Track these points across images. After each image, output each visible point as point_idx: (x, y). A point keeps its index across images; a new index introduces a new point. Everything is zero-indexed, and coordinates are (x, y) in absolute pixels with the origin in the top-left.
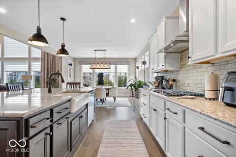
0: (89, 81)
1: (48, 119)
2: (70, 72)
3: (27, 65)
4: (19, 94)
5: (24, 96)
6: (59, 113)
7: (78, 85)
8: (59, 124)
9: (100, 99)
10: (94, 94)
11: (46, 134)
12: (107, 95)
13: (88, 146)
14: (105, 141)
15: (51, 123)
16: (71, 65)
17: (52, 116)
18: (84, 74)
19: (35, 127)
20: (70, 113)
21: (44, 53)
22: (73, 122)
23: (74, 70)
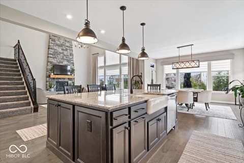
0: (173, 83)
1: (127, 115)
2: (152, 74)
3: (119, 70)
4: (112, 93)
5: (116, 95)
6: (136, 112)
7: (158, 87)
8: (136, 122)
9: (186, 104)
10: (175, 97)
11: (126, 128)
12: (196, 100)
13: (166, 152)
14: (188, 154)
15: (129, 120)
16: (153, 66)
17: (130, 113)
18: (167, 75)
19: (116, 119)
20: (146, 113)
21: (130, 58)
22: (150, 123)
23: (156, 72)
